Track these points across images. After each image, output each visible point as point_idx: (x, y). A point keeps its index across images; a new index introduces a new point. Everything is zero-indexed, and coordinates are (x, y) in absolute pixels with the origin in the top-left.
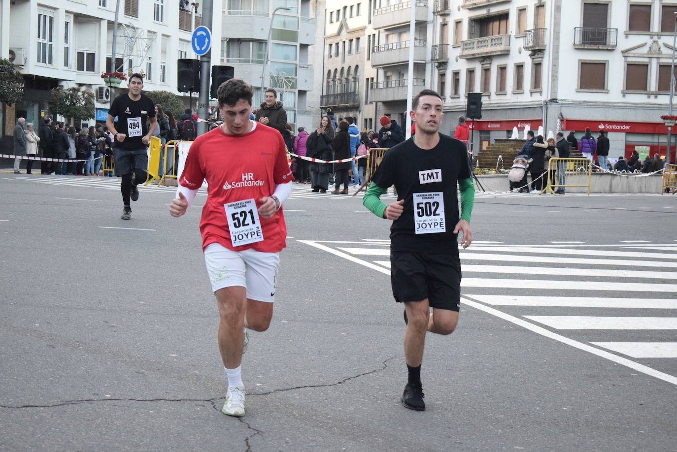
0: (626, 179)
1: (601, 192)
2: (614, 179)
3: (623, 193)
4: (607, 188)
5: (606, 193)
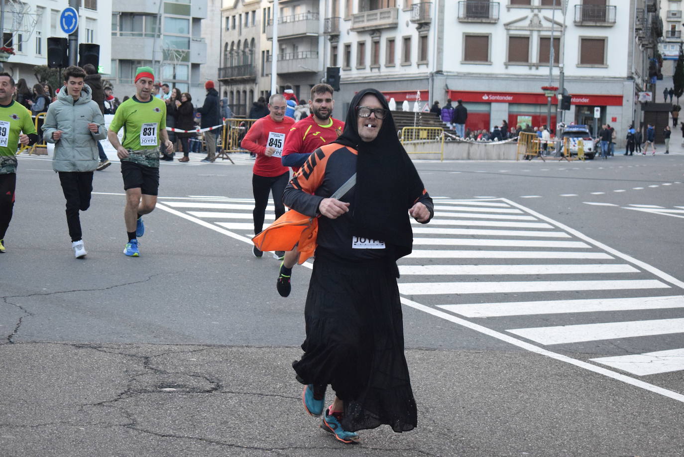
0: (484, 146)
1: (458, 159)
2: (471, 147)
3: (481, 159)
4: (465, 155)
5: (463, 159)
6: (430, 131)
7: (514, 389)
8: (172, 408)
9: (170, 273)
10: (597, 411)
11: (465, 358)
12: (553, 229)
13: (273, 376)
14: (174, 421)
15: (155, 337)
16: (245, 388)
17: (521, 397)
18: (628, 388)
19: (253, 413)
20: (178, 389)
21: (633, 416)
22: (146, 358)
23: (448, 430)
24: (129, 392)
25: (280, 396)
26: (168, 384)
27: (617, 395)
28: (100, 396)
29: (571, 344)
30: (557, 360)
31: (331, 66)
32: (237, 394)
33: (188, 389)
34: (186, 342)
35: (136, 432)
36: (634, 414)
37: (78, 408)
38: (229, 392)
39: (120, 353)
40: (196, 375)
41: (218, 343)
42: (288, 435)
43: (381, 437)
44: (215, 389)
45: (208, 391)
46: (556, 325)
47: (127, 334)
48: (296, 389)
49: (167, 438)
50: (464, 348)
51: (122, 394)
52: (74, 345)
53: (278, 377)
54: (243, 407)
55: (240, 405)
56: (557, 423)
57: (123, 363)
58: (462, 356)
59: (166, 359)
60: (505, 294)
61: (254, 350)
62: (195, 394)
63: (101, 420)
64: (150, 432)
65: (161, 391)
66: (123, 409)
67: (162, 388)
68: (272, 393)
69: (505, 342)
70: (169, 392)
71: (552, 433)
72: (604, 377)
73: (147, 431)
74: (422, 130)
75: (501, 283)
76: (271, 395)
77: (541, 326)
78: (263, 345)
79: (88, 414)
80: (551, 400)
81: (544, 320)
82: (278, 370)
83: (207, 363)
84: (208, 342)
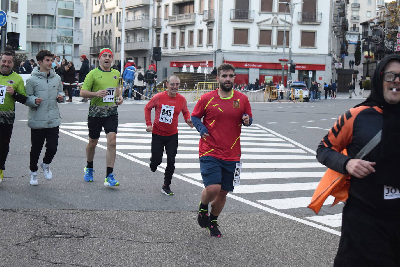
6: (214, 85)
7: (261, 235)
8: (60, 247)
9: (60, 167)
10: (309, 248)
11: (233, 217)
12: (285, 142)
13: (120, 228)
14: (61, 255)
15: (50, 205)
16: (104, 235)
17: (265, 240)
18: (327, 234)
19: (108, 250)
20: (64, 236)
21: (329, 251)
22: (45, 217)
23: (222, 259)
24: (35, 238)
25: (124, 239)
26: (58, 233)
27: (320, 238)
28: (18, 240)
29: (294, 209)
30: (286, 218)
31: (156, 46)
32: (99, 239)
33: (70, 236)
34: (69, 208)
35: (39, 261)
36: (331, 249)
37: (4, 247)
38: (94, 237)
39: (30, 215)
40: (74, 228)
41: (88, 209)
42: (129, 262)
43: (183, 264)
44: (86, 236)
45: (82, 237)
46: (286, 198)
47: (34, 203)
48: (134, 235)
49: (57, 264)
50: (232, 211)
51: (31, 238)
52: (2, 210)
53: (123, 228)
54: (102, 246)
55: (101, 245)
56: (286, 254)
57: (31, 220)
58: (231, 216)
59: (57, 218)
60: (257, 180)
61: (109, 212)
62: (74, 239)
63: (18, 254)
64: (47, 261)
65: (54, 237)
66: (31, 247)
67: (55, 235)
68: (119, 238)
69: (256, 208)
70: (59, 237)
71: (283, 261)
72: (313, 228)
73: (45, 261)
74: (209, 84)
75: (254, 173)
76: (119, 239)
77: (277, 198)
78: (114, 209)
79: (10, 250)
80: (283, 241)
81: (279, 195)
82: (123, 224)
83: (81, 220)
84: (82, 208)
